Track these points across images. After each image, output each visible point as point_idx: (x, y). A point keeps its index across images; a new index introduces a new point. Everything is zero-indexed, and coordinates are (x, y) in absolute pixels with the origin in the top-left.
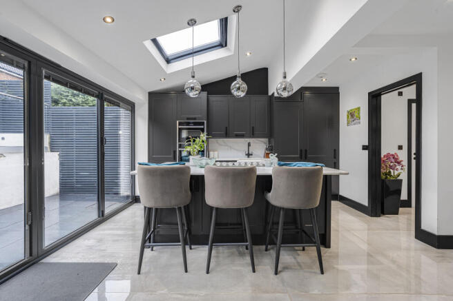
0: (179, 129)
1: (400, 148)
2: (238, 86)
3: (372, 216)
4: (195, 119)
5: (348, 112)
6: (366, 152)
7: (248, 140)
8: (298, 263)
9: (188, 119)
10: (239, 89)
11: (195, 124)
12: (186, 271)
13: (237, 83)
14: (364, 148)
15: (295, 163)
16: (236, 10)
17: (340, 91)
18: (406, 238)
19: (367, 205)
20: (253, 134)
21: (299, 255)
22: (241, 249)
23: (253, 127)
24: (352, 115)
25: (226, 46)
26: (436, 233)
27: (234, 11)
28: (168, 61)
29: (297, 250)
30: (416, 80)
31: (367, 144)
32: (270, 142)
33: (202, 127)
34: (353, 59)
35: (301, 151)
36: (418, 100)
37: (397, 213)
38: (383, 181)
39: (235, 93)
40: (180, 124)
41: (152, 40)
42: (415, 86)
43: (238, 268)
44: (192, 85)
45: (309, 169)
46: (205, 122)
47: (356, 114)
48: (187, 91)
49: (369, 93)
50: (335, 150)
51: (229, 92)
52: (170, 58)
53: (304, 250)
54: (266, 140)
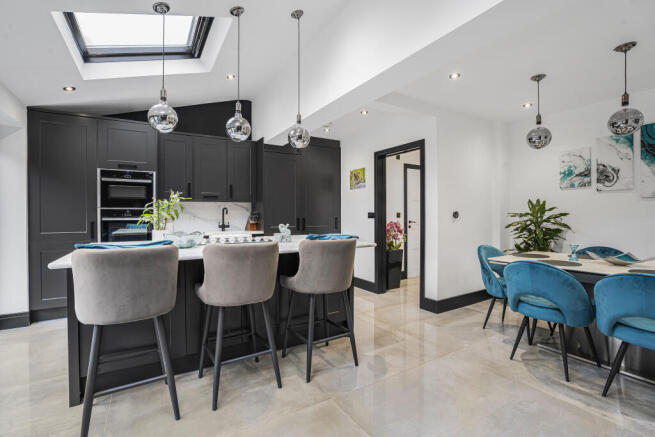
0: (103, 183)
1: (398, 215)
2: (237, 124)
3: (379, 293)
4: (135, 167)
5: (351, 173)
6: (372, 220)
7: (223, 205)
8: (327, 361)
9: (120, 166)
10: (239, 129)
11: (135, 176)
12: (178, 417)
13: (235, 121)
14: (371, 216)
15: (328, 235)
16: (235, 12)
17: (341, 146)
18: (413, 310)
19: (373, 281)
20: (231, 196)
21: (323, 352)
22: (248, 364)
23: (231, 186)
24: (357, 177)
25: (199, 56)
26: (436, 299)
27: (232, 13)
28: (87, 57)
29: (320, 347)
30: (420, 145)
31: (373, 211)
32: (254, 208)
33: (149, 181)
34: (364, 113)
35: (298, 220)
36: (422, 168)
37: (398, 286)
38: (388, 252)
39: (234, 135)
40: (104, 174)
41: (64, 13)
42: (418, 151)
43: (257, 389)
44: (163, 113)
45: (343, 243)
46: (155, 174)
47: (360, 176)
48: (152, 121)
49: (376, 154)
50: (336, 219)
51: (222, 132)
52: (91, 53)
53: (327, 344)
54: (248, 205)
